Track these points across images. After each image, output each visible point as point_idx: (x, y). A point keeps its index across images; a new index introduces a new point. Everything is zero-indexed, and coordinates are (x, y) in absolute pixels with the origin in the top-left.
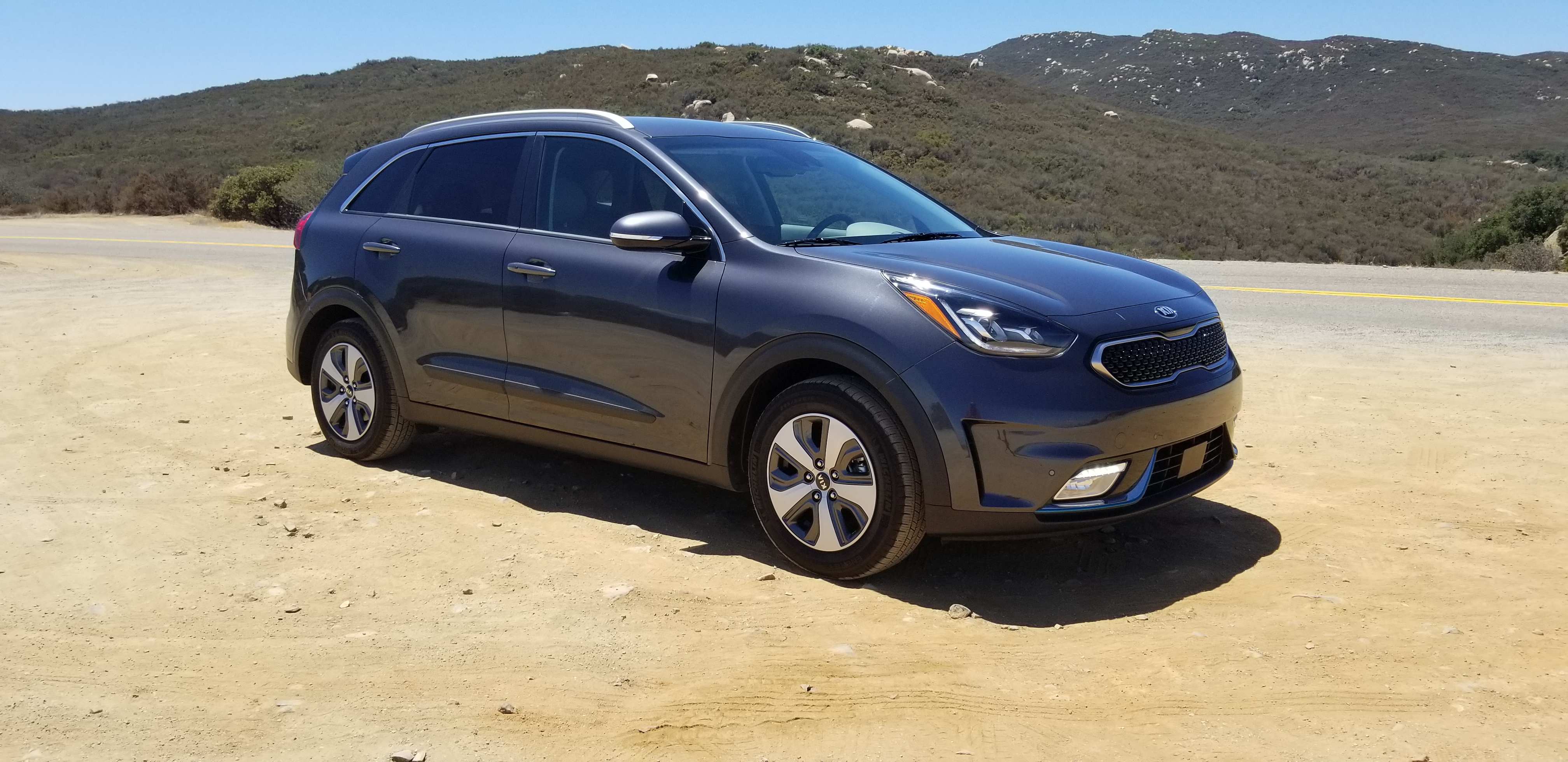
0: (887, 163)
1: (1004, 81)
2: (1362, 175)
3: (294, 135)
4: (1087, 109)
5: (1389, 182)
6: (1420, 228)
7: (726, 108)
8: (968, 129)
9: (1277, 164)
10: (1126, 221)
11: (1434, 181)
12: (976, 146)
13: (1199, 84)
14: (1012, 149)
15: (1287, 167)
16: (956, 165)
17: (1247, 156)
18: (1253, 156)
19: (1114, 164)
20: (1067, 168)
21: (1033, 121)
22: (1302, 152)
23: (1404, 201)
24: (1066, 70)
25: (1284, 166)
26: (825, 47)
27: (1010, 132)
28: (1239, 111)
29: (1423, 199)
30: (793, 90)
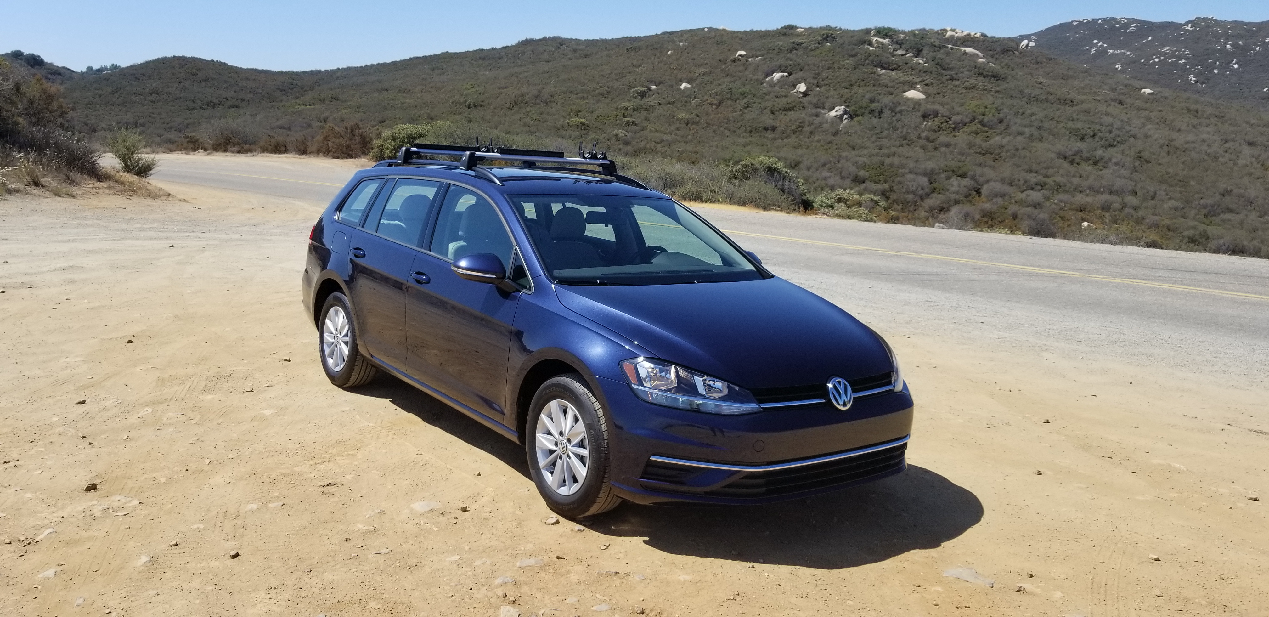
0: (936, 128)
1: (1050, 59)
3: (466, 96)
4: (1126, 86)
7: (800, 80)
8: (1012, 102)
10: (1152, 187)
12: (1019, 116)
13: (1236, 66)
16: (999, 132)
19: (1147, 136)
20: (1101, 139)
21: (1074, 96)
24: (1111, 51)
26: (890, 29)
27: (1051, 105)
30: (859, 65)
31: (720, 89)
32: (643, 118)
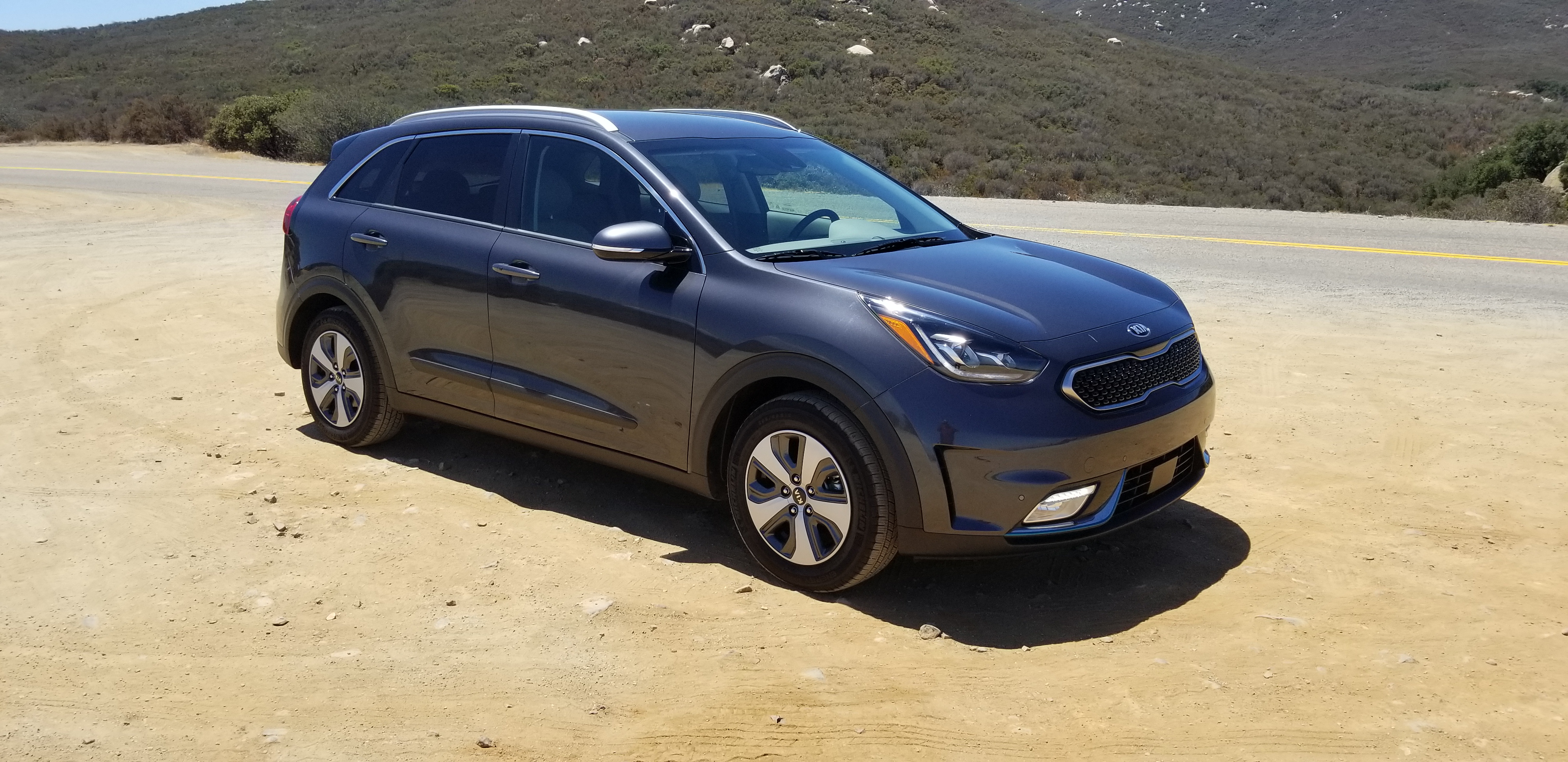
0: (887, 90)
1: (1007, 5)
2: (1365, 105)
3: (290, 58)
4: (1090, 35)
5: (1392, 112)
6: (1423, 159)
8: (970, 56)
9: (1281, 93)
10: (1127, 151)
11: (1438, 111)
12: (977, 73)
13: (1203, 10)
14: (1013, 77)
15: (1291, 96)
16: (957, 92)
17: (1250, 85)
18: (1256, 85)
19: (1117, 93)
20: (1069, 97)
21: (1036, 48)
22: (1306, 81)
23: (1407, 132)
25: (1287, 95)
28: (1244, 38)
29: (1427, 131)
30: (793, 14)
31: (628, 44)
32: (532, 82)
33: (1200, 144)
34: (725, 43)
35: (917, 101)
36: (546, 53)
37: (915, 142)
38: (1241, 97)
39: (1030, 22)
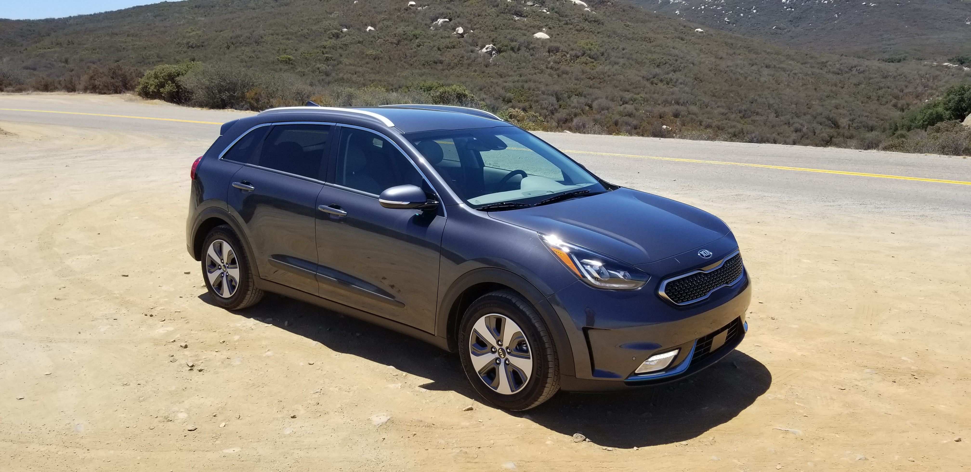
0: (558, 60)
1: (633, 8)
2: (854, 72)
3: (188, 38)
4: (685, 27)
5: (871, 76)
6: (889, 106)
7: (458, 24)
9: (802, 64)
10: (706, 99)
11: (899, 75)
12: (615, 51)
13: (755, 11)
14: (637, 53)
15: (808, 65)
16: (601, 62)
17: (783, 58)
18: (787, 59)
19: (700, 63)
21: (651, 35)
22: (818, 56)
23: (880, 88)
24: (672, 1)
25: (806, 65)
27: (636, 42)
28: (780, 29)
29: (893, 87)
30: (500, 13)
31: (397, 31)
32: (338, 55)
33: (752, 95)
34: (458, 31)
35: (576, 68)
36: (347, 36)
37: (576, 93)
38: (778, 66)
39: (647, 18)
